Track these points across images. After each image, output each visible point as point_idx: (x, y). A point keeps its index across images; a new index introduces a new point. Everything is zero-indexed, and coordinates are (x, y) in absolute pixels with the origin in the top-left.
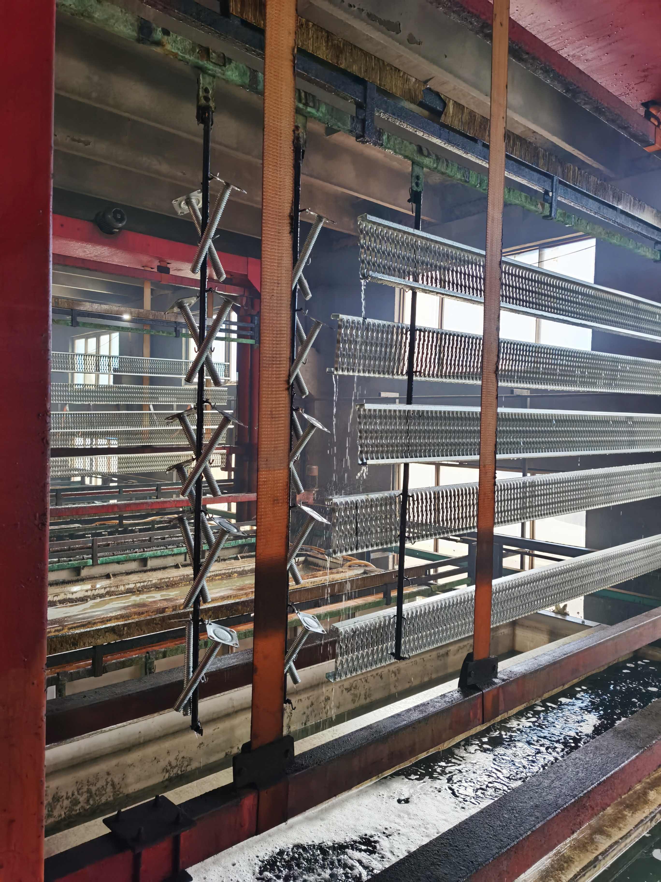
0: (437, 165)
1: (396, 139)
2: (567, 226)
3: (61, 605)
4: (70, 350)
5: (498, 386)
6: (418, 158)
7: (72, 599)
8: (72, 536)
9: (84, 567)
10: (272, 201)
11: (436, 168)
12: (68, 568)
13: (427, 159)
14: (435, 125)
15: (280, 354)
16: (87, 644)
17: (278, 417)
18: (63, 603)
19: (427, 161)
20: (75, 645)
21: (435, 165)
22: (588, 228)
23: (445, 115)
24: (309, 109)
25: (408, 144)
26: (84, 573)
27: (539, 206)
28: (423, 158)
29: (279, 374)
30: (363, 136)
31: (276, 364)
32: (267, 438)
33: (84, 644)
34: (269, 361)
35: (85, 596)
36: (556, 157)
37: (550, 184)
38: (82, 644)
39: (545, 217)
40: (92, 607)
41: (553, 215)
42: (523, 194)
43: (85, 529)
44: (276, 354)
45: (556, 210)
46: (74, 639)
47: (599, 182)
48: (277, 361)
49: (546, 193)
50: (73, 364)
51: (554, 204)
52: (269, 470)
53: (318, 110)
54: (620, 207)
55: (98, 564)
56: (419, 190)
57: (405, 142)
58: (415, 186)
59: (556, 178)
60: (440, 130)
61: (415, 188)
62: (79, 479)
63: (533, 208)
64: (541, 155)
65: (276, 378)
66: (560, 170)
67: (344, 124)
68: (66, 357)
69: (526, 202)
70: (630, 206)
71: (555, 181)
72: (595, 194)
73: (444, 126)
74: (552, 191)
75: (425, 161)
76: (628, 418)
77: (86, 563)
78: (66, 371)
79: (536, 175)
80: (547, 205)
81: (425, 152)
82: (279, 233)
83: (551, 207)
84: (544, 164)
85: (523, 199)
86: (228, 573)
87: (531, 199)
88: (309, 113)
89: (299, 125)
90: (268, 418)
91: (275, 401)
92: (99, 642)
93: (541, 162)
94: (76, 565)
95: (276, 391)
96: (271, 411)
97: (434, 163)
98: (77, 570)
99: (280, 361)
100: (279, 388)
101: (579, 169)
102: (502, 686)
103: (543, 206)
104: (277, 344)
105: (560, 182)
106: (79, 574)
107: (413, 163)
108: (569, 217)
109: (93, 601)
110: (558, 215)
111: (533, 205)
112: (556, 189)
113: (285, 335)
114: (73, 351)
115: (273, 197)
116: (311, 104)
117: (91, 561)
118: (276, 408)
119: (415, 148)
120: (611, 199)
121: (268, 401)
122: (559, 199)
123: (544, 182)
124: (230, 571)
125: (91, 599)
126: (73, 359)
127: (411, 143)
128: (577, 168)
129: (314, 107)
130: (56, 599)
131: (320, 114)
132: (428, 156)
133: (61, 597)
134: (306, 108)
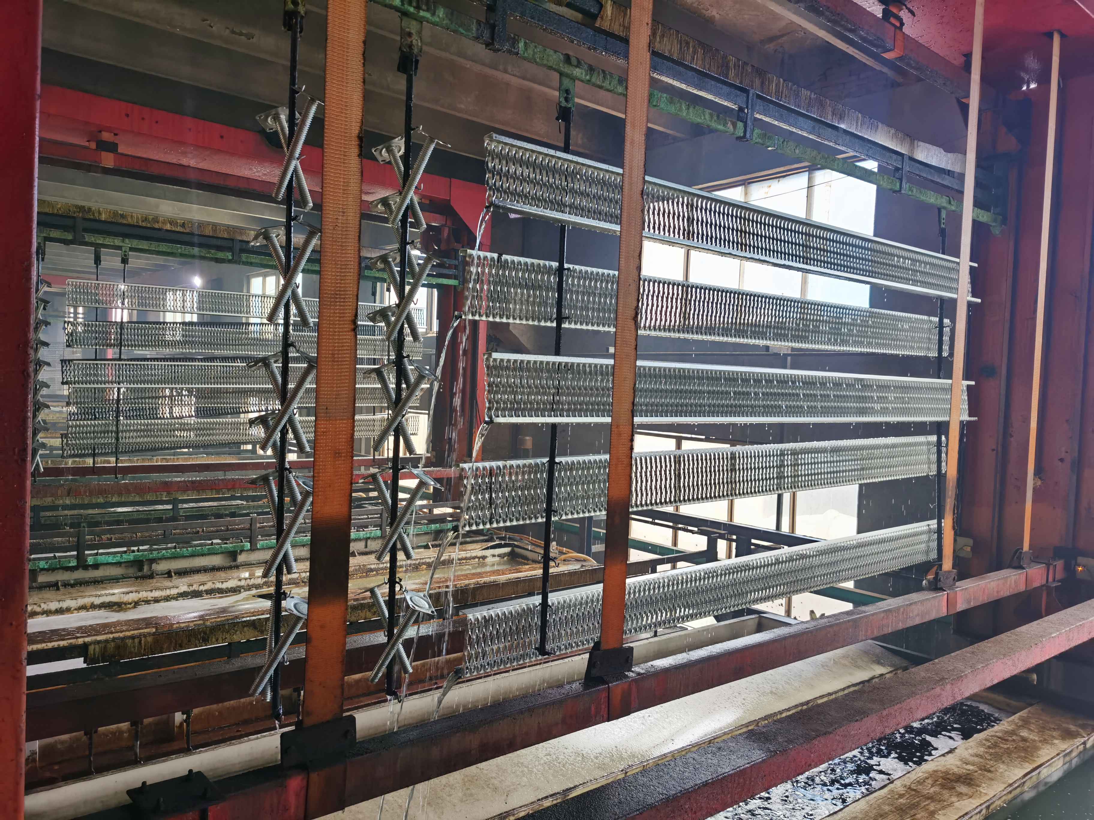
0: (591, 78)
1: (536, 47)
2: (770, 149)
3: (209, 596)
4: (245, 290)
5: (637, 335)
6: (567, 69)
7: (222, 589)
8: (233, 515)
9: (242, 551)
10: (337, 120)
11: (589, 81)
12: (222, 553)
13: (577, 70)
14: (589, 30)
15: (344, 291)
16: (220, 640)
17: (341, 361)
18: (210, 594)
19: (577, 72)
20: (206, 641)
21: (588, 77)
22: (797, 151)
23: (602, 18)
24: (422, 13)
25: (552, 52)
26: (241, 558)
27: (730, 125)
28: (571, 68)
29: (343, 313)
30: (492, 44)
31: (340, 302)
32: (327, 383)
33: (217, 640)
34: (331, 298)
35: (238, 587)
36: (753, 66)
37: (745, 99)
38: (214, 640)
39: (739, 138)
40: (246, 599)
41: (748, 136)
42: (708, 111)
43: (249, 508)
44: (340, 291)
45: (753, 131)
46: (205, 633)
47: (812, 96)
48: (341, 298)
49: (741, 109)
50: (248, 306)
51: (749, 122)
52: (330, 420)
53: (433, 14)
54: (843, 126)
55: (258, 549)
56: (569, 106)
57: (548, 50)
58: (564, 101)
59: (751, 92)
60: (595, 36)
61: (564, 104)
62: (249, 447)
63: (721, 127)
64: (731, 64)
65: (340, 317)
66: (757, 82)
67: (469, 29)
68: (240, 298)
69: (711, 121)
70: (857, 125)
71: (751, 95)
72: (807, 111)
73: (600, 31)
74: (747, 107)
75: (575, 72)
76: (856, 379)
77: (243, 546)
78: (239, 315)
79: (726, 89)
80: (740, 125)
81: (574, 61)
82: (345, 156)
83: (745, 127)
84: (737, 75)
85: (707, 116)
86: (414, 564)
87: (718, 117)
88: (423, 17)
89: (412, 31)
90: (329, 361)
91: (338, 343)
92: (236, 638)
93: (732, 73)
94: (232, 549)
95: (339, 332)
96: (332, 354)
97: (586, 75)
98: (233, 555)
99: (344, 298)
100: (342, 328)
101: (784, 81)
102: (635, 680)
103: (735, 126)
104: (341, 280)
105: (759, 97)
106: (235, 560)
107: (561, 74)
108: (770, 138)
109: (248, 593)
110: (755, 134)
111: (720, 124)
112: (752, 105)
113: (352, 270)
114: (248, 291)
115: (337, 116)
116: (424, 7)
117: (249, 544)
118: (339, 350)
119: (562, 57)
120: (830, 117)
121: (329, 343)
122: (758, 116)
123: (737, 96)
124: (417, 562)
125: (245, 590)
126: (248, 300)
127: (556, 52)
128: (781, 80)
129: (428, 10)
130: (202, 588)
131: (436, 19)
132: (579, 65)
133: (209, 586)
134: (419, 12)
